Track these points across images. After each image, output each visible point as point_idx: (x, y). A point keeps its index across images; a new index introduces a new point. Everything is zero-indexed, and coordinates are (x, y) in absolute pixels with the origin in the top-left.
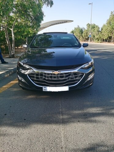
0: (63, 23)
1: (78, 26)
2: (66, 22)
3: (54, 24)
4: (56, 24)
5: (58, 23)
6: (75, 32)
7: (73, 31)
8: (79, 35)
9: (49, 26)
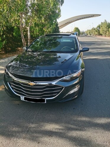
0: (89, 17)
1: (106, 20)
2: (93, 16)
3: (80, 19)
4: (82, 18)
5: (85, 18)
6: (102, 27)
7: (99, 26)
8: (105, 30)
9: (75, 21)
